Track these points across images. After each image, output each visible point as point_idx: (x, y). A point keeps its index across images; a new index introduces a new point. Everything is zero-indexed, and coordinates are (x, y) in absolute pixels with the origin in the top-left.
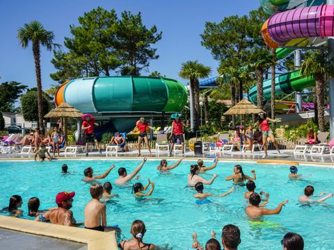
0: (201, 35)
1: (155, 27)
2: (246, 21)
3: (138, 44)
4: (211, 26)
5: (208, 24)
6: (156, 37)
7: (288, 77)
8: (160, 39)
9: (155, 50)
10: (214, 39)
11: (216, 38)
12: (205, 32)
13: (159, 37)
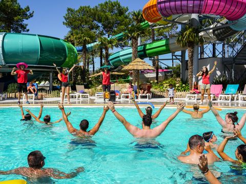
0: (64, 17)
1: (28, 7)
2: (97, 10)
3: (15, 18)
4: (72, 11)
5: (69, 10)
6: (29, 14)
7: (144, 48)
8: (32, 16)
9: (26, 25)
10: (74, 20)
11: (75, 19)
12: (67, 15)
13: (31, 16)
